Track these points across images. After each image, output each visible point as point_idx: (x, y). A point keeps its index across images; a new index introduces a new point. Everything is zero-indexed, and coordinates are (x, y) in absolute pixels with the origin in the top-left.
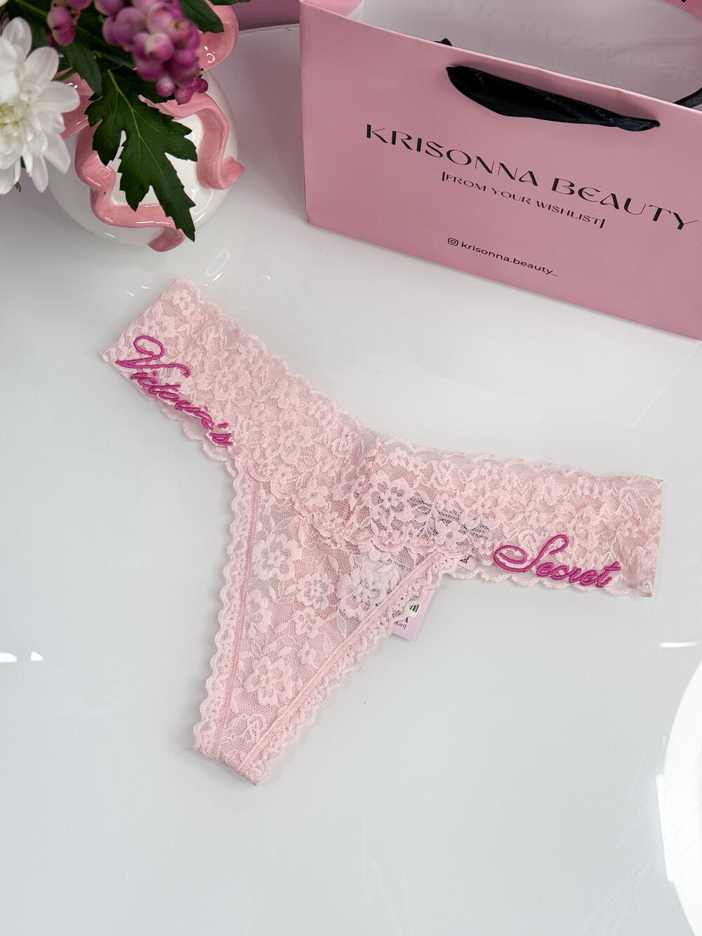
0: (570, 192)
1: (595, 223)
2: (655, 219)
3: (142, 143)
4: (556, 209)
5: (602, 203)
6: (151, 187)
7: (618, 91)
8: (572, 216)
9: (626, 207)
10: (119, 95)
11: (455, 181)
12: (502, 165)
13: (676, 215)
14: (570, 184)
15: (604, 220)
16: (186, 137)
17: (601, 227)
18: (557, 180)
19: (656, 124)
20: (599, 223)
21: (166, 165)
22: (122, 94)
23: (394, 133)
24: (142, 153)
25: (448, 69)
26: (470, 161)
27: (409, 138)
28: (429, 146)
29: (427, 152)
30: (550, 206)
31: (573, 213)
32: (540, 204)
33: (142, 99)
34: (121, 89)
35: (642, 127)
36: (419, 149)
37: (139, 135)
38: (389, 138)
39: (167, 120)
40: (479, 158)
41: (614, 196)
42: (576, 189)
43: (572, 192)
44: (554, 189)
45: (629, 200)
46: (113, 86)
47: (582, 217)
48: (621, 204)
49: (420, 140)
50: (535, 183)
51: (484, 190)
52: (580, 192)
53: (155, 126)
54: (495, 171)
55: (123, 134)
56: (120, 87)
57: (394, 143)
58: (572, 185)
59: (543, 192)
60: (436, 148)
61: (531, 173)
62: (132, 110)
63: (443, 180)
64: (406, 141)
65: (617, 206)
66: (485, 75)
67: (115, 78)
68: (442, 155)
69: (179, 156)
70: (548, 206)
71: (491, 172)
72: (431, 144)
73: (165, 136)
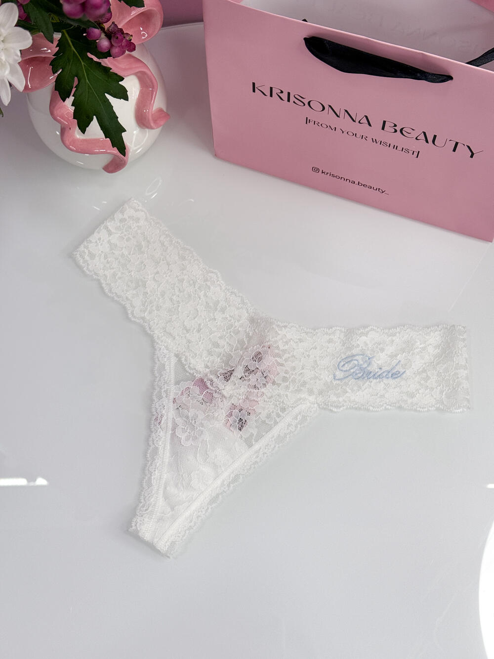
0: (394, 131)
1: (413, 154)
2: (454, 150)
3: (89, 86)
4: (385, 143)
5: (416, 139)
6: (95, 117)
7: (422, 54)
8: (396, 149)
9: (434, 142)
10: (74, 52)
11: (314, 124)
12: (346, 111)
13: (469, 147)
14: (393, 125)
15: (419, 152)
16: (120, 83)
17: (417, 157)
18: (384, 122)
19: (450, 78)
20: (416, 154)
21: (105, 102)
22: (76, 53)
23: (271, 88)
24: (88, 92)
25: (305, 39)
26: (324, 109)
27: (282, 92)
28: (296, 98)
29: (294, 102)
30: (381, 141)
31: (397, 146)
32: (374, 140)
33: (89, 55)
34: (75, 49)
35: (440, 79)
36: (289, 100)
37: (87, 80)
38: (268, 93)
39: (106, 70)
40: (330, 106)
41: (425, 133)
42: (398, 128)
43: (396, 131)
44: (383, 129)
45: (435, 137)
46: (70, 46)
47: (404, 150)
48: (430, 139)
49: (289, 94)
50: (370, 125)
51: (335, 130)
52: (401, 130)
53: (98, 74)
54: (342, 116)
55: (76, 79)
56: (74, 47)
57: (271, 96)
58: (395, 126)
59: (375, 131)
60: (300, 99)
61: (366, 117)
62: (83, 63)
63: (306, 123)
64: (279, 94)
65: (427, 141)
66: (331, 43)
67: (71, 41)
68: (304, 105)
69: (115, 96)
70: (380, 142)
71: (339, 117)
72: (296, 96)
73: (105, 81)
